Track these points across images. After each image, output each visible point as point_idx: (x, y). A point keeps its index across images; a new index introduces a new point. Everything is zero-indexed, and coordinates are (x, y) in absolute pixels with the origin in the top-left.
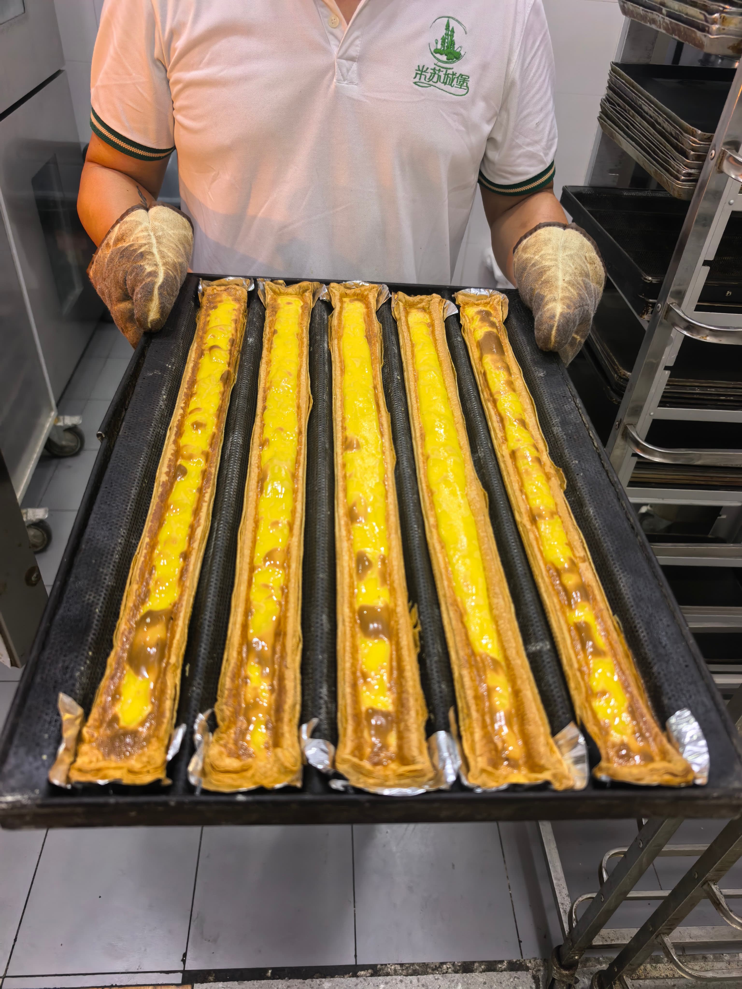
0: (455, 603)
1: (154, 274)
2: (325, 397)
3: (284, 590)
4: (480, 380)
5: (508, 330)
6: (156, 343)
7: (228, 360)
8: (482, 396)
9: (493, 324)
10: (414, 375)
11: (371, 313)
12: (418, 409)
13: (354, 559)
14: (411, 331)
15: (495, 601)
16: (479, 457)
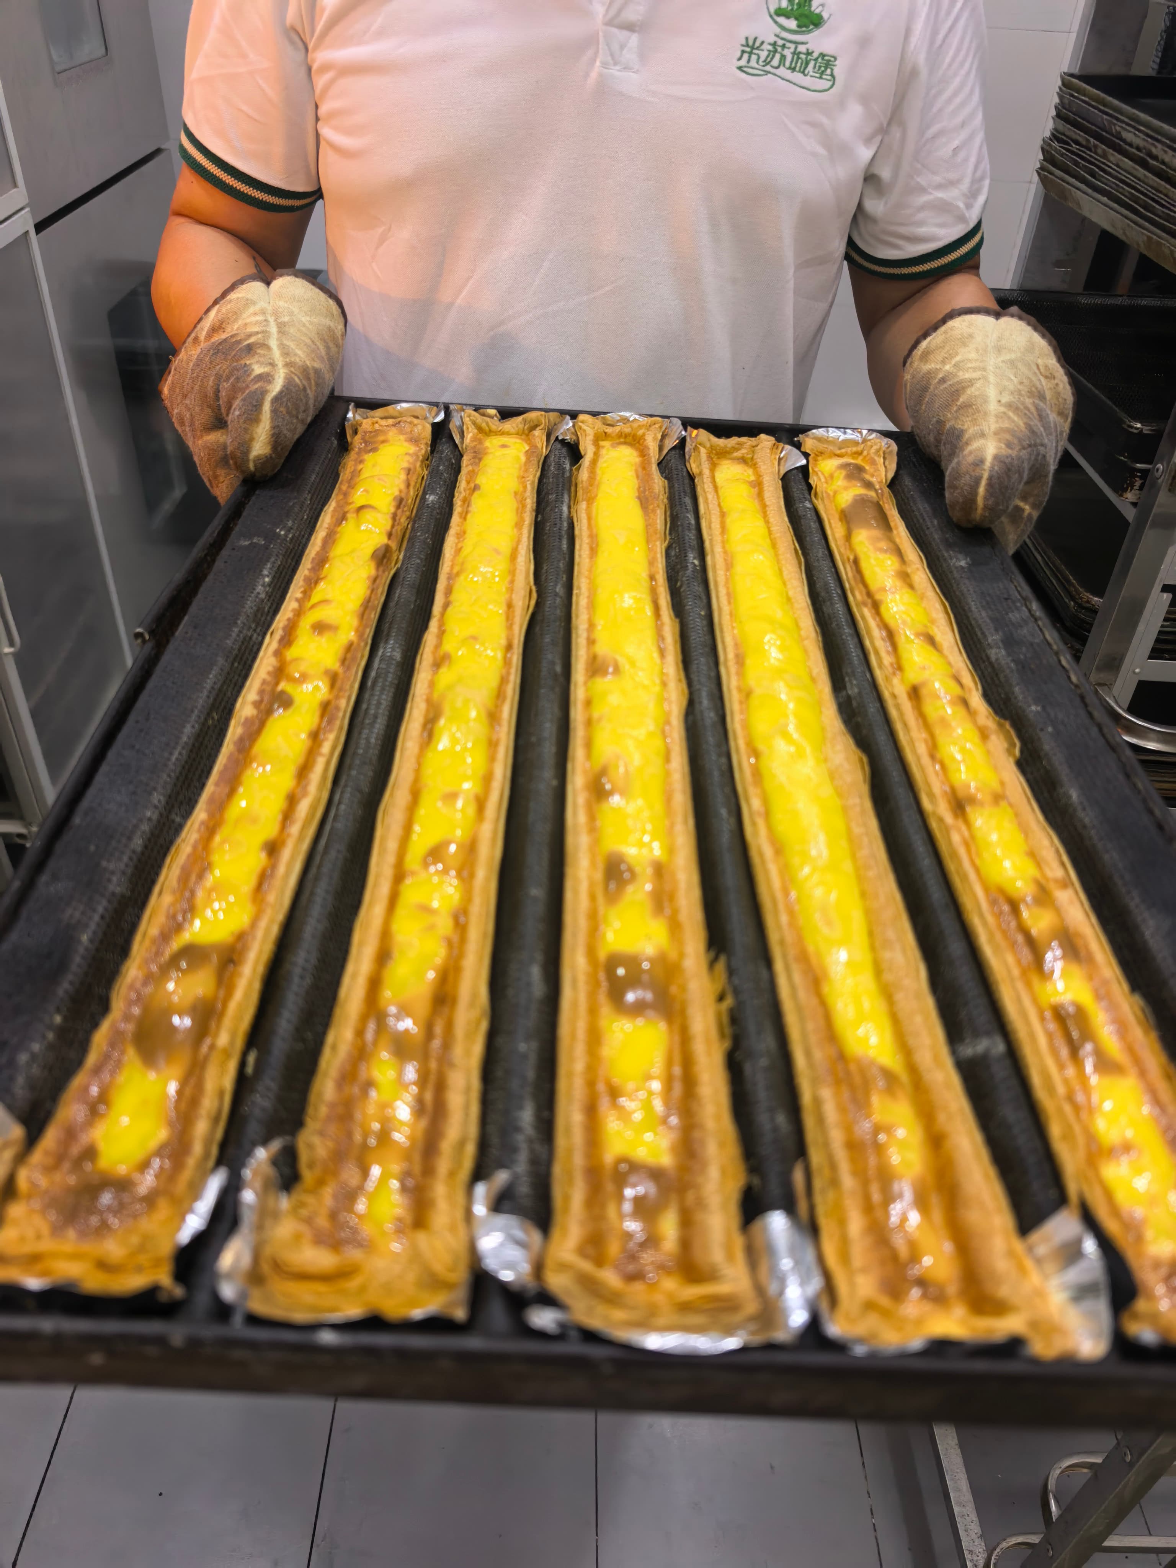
0: (804, 957)
1: (266, 378)
2: (560, 589)
3: (460, 919)
4: (846, 572)
5: (895, 496)
6: (261, 497)
7: (388, 527)
8: (851, 598)
9: (869, 485)
10: (725, 560)
11: (650, 463)
12: (731, 614)
13: (601, 866)
14: (721, 492)
15: (887, 955)
16: (849, 698)
